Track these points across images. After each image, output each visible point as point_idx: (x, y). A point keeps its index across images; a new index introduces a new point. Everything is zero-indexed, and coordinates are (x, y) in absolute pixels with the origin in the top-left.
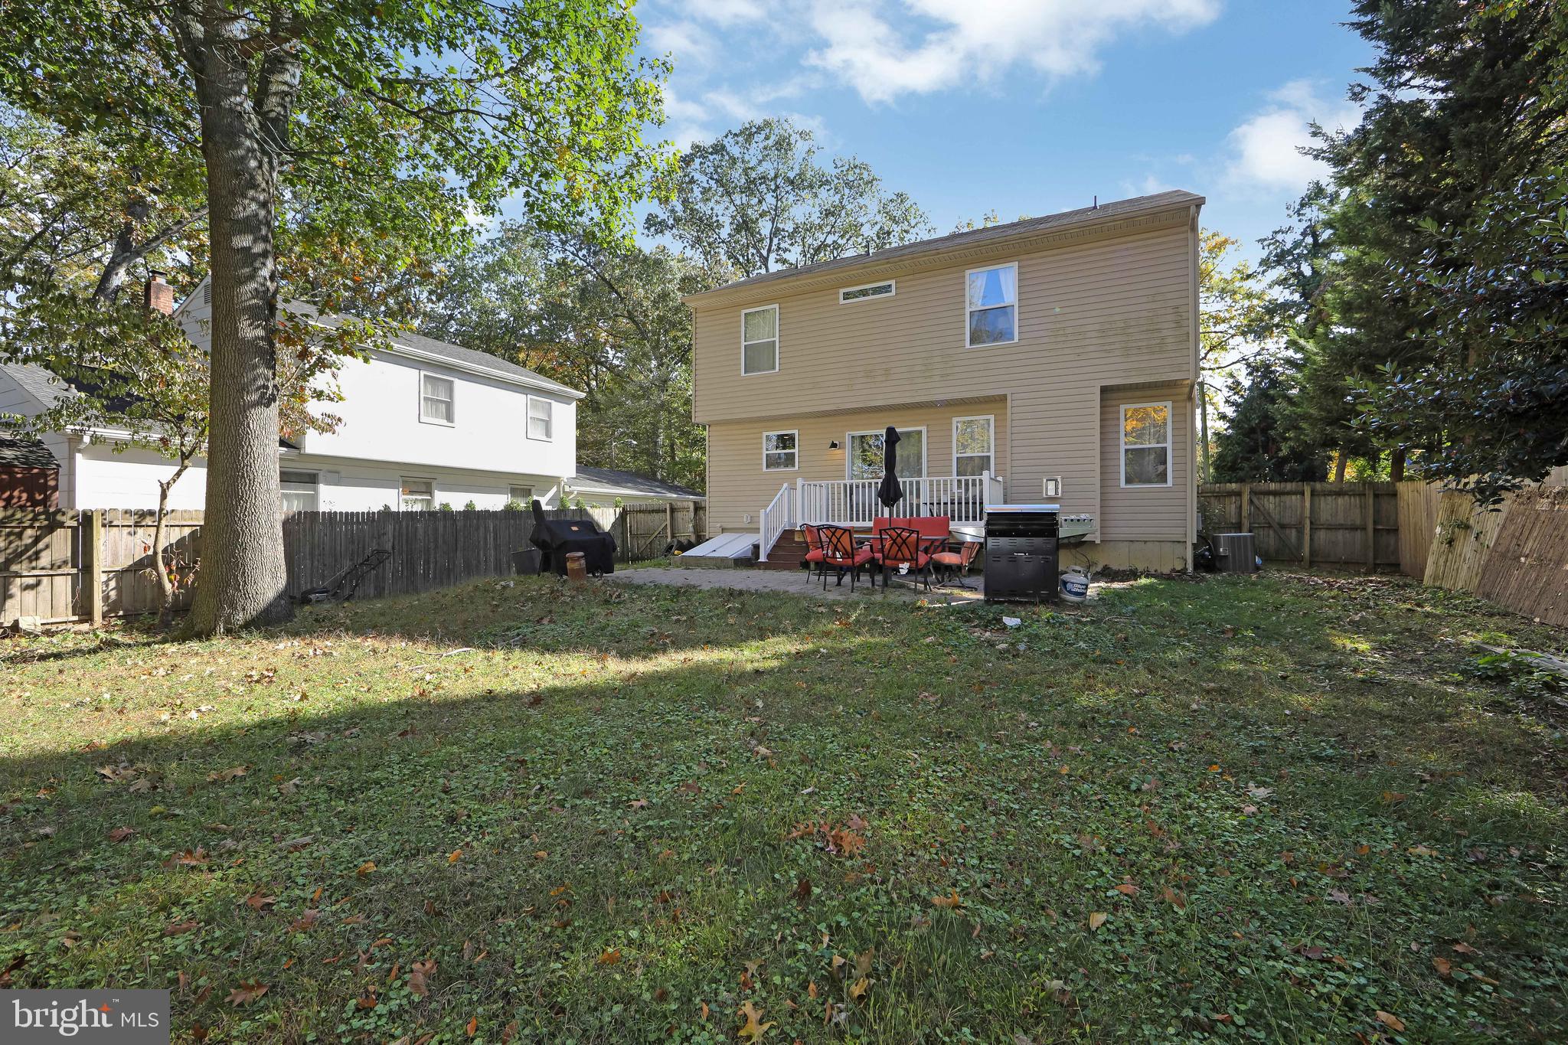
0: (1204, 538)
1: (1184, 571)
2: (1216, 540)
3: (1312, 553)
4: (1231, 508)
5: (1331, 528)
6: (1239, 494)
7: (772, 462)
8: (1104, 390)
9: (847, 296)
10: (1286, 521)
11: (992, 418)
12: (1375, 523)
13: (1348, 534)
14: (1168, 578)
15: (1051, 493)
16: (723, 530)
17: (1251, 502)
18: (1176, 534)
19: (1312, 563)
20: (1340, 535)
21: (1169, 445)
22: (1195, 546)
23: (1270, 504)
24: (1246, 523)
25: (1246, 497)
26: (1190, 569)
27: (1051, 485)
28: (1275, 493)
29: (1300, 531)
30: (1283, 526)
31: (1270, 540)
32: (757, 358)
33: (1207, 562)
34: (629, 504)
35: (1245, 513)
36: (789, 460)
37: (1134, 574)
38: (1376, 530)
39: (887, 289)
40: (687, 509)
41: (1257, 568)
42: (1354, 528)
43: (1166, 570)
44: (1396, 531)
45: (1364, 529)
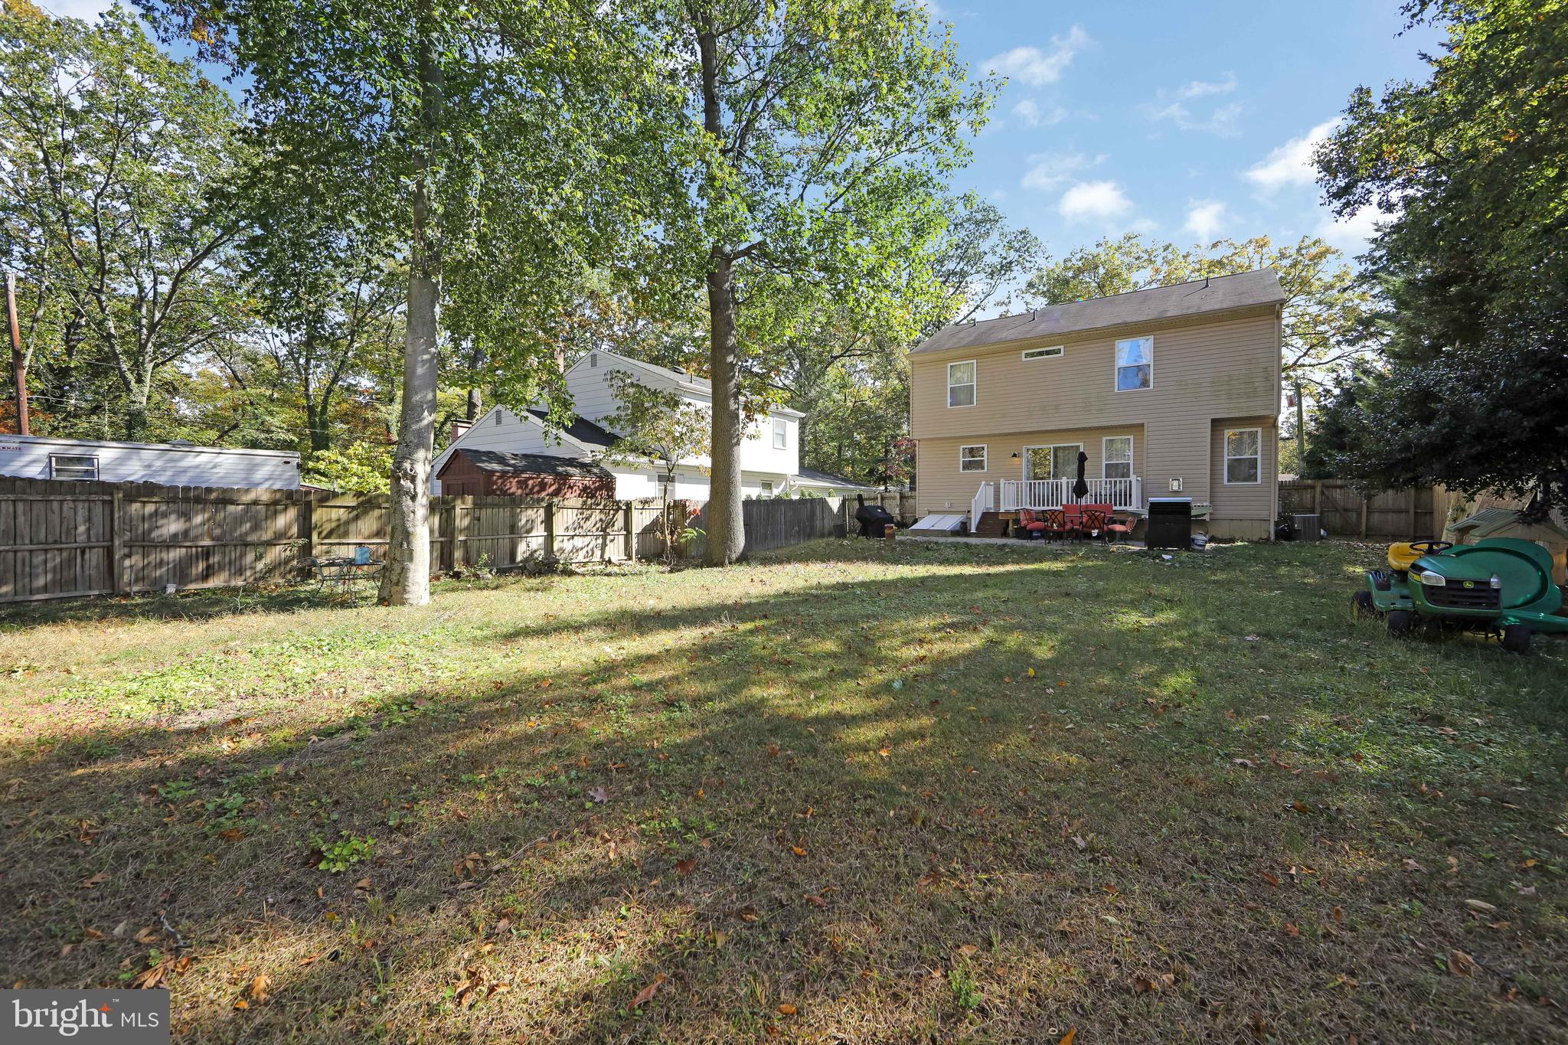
0: (1284, 518)
1: (1268, 539)
2: (1292, 519)
3: (1368, 529)
4: (1307, 496)
5: (1382, 511)
6: (1313, 487)
7: (967, 466)
8: (1214, 422)
9: (1027, 355)
10: (1350, 506)
11: (1131, 437)
12: (1416, 507)
13: (1395, 516)
14: (1257, 542)
15: (1175, 488)
16: (930, 512)
17: (1322, 493)
18: (1264, 514)
19: (1367, 536)
20: (1390, 517)
21: (1259, 457)
22: (1277, 524)
23: (1337, 494)
24: (1318, 509)
25: (1318, 490)
26: (1273, 538)
27: (1176, 483)
28: (1341, 487)
29: (1359, 514)
30: (1346, 510)
31: (1336, 520)
32: (960, 395)
33: (1286, 533)
34: (846, 494)
35: (1317, 501)
36: (979, 465)
37: (1233, 540)
38: (1416, 513)
39: (1058, 352)
40: (894, 498)
41: (1322, 538)
42: (1400, 512)
43: (1255, 538)
44: (1431, 513)
45: (1407, 512)
